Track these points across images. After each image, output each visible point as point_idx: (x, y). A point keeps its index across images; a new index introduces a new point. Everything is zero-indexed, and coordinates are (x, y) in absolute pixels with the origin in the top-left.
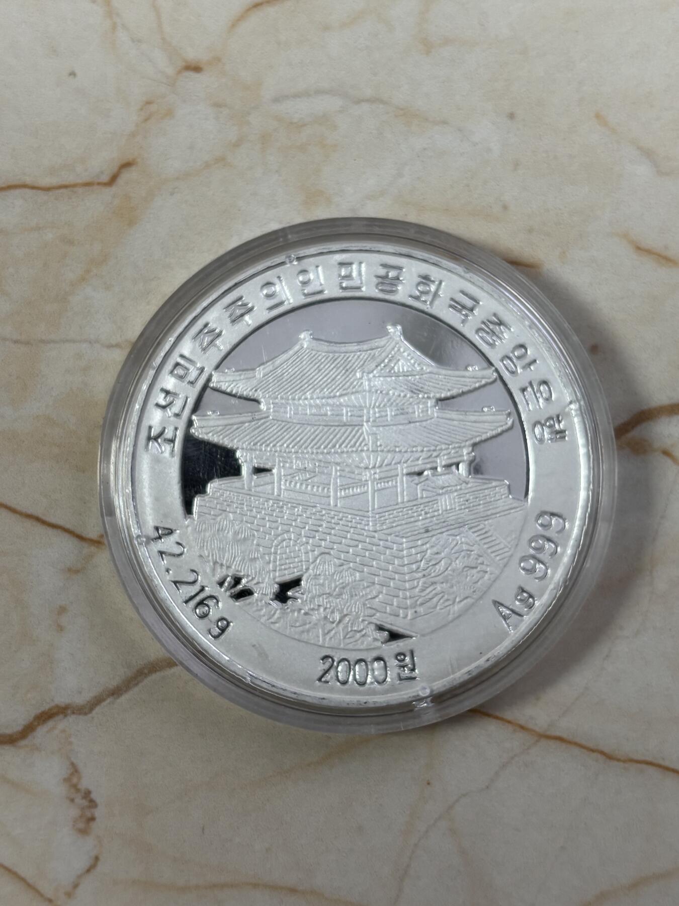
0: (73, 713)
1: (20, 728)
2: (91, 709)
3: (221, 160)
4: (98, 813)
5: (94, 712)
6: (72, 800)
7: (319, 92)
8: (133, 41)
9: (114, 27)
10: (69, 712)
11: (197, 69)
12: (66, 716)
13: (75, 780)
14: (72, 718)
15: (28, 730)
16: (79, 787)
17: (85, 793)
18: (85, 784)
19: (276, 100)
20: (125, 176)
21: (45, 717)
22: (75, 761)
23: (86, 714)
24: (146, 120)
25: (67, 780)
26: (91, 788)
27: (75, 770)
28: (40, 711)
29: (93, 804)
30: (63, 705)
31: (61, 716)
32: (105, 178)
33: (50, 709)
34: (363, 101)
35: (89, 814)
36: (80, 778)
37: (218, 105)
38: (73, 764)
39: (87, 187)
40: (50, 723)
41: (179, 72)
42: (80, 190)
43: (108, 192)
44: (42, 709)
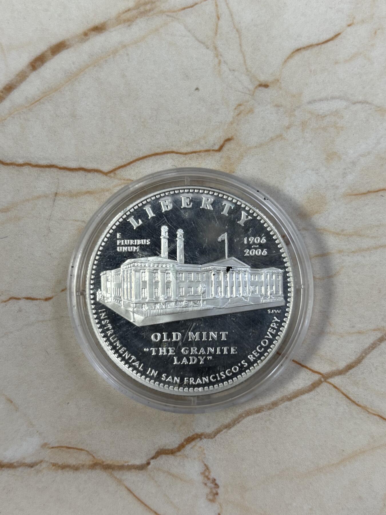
0: (205, 438)
1: (177, 446)
2: (215, 436)
3: (280, 136)
4: (219, 491)
5: (216, 437)
6: (206, 484)
7: (333, 98)
8: (230, 70)
9: (220, 63)
10: (203, 437)
11: (266, 86)
12: (201, 439)
13: (207, 474)
14: (205, 440)
15: (181, 447)
16: (209, 477)
17: (212, 480)
18: (212, 475)
19: (310, 103)
20: (228, 146)
21: (190, 440)
22: (206, 463)
23: (212, 438)
24: (238, 115)
25: (203, 474)
26: (215, 478)
27: (207, 468)
28: (187, 437)
29: (217, 486)
30: (200, 433)
31: (199, 439)
32: (217, 147)
33: (193, 436)
34: (357, 102)
35: (214, 491)
36: (209, 472)
37: (277, 106)
38: (205, 465)
39: (206, 153)
40: (193, 443)
41: (256, 88)
42: (203, 154)
43: (218, 155)
44: (188, 436)
